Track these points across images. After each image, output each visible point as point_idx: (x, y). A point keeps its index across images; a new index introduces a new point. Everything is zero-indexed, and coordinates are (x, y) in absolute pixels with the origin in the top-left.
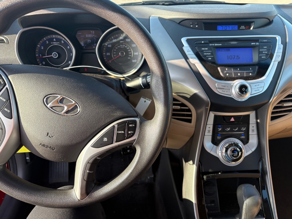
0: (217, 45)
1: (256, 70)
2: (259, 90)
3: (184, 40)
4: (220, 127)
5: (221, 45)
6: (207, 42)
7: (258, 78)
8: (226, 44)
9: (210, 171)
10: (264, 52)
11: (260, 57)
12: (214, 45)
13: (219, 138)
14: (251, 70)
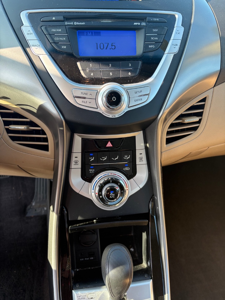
0: (78, 23)
1: (139, 67)
2: (141, 99)
3: (24, 16)
4: (92, 157)
5: (83, 23)
6: (61, 18)
7: (142, 81)
8: (93, 23)
9: (80, 218)
10: (152, 38)
11: (146, 46)
12: (72, 23)
13: (92, 171)
14: (130, 67)
